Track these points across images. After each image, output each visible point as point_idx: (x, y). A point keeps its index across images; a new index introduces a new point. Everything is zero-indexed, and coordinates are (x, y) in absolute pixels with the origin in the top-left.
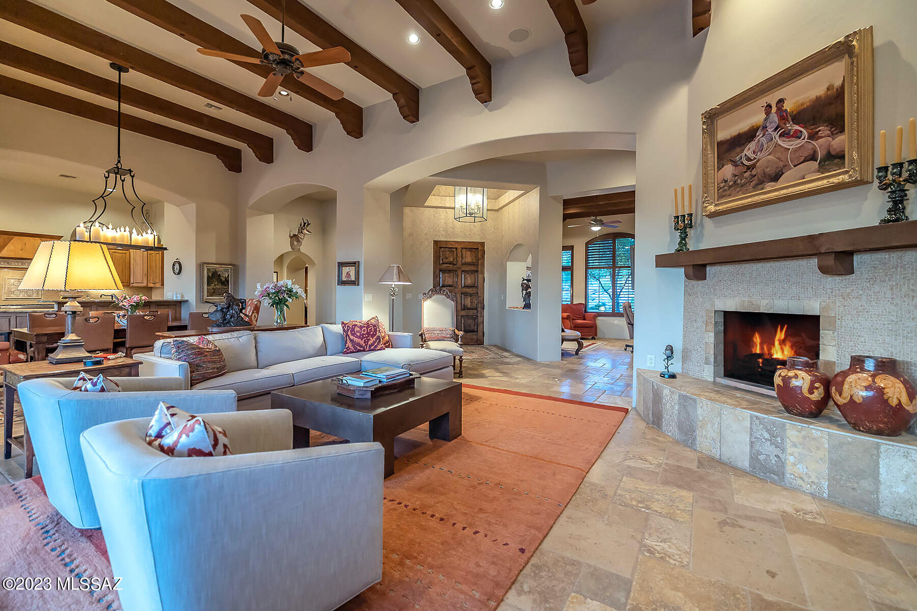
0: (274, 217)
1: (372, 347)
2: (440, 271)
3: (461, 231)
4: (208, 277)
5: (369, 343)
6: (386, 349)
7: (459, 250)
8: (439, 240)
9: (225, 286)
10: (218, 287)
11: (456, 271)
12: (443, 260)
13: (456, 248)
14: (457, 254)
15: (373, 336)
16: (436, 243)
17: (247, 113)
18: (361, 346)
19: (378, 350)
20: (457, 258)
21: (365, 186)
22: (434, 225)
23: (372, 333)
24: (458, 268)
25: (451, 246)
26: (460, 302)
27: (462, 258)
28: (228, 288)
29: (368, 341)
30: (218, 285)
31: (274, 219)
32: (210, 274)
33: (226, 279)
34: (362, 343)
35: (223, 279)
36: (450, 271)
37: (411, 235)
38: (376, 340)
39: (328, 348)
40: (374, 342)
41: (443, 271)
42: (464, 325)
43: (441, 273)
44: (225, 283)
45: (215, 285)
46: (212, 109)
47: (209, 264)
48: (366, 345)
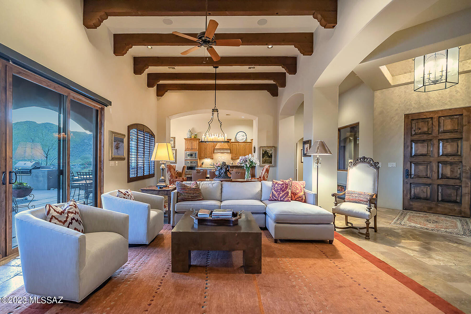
0: (295, 117)
1: (282, 199)
2: (412, 141)
3: (438, 100)
4: (263, 153)
5: (280, 196)
6: (291, 201)
7: (435, 120)
8: (410, 113)
9: (270, 158)
10: (267, 159)
11: (431, 140)
12: (415, 131)
13: (432, 118)
14: (432, 124)
15: (283, 191)
16: (407, 116)
17: (260, 65)
18: (276, 197)
19: (286, 201)
20: (432, 127)
21: (314, 86)
22: (405, 101)
23: (283, 189)
24: (434, 137)
25: (425, 117)
26: (437, 170)
27: (439, 126)
28: (272, 159)
29: (280, 194)
30: (267, 158)
31: (295, 119)
32: (264, 152)
33: (271, 155)
34: (276, 195)
35: (270, 155)
36: (424, 141)
37: (381, 113)
38: (285, 194)
39: (263, 195)
40: (283, 195)
41: (416, 142)
42: (442, 194)
43: (413, 144)
44: (270, 157)
45: (266, 158)
46: (252, 69)
47: (263, 147)
48: (278, 197)
